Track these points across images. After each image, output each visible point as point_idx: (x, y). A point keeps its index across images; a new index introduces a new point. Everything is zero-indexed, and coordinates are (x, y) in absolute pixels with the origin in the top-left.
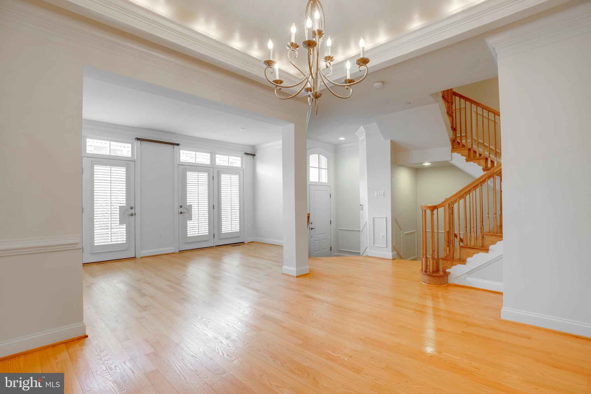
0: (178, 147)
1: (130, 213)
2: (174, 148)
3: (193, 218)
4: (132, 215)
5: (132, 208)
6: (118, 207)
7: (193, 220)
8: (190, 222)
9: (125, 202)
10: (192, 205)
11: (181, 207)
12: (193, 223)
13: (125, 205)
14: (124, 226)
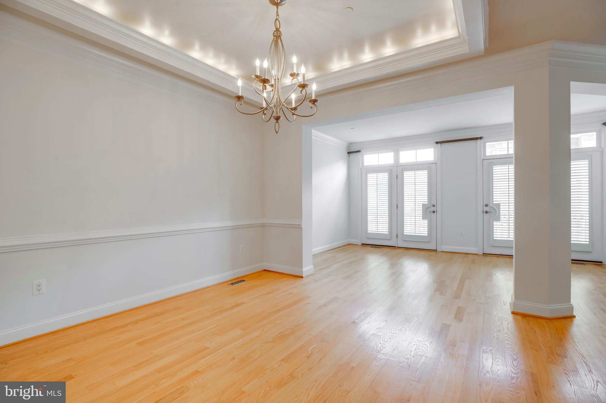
0: (482, 141)
1: (432, 211)
2: (477, 143)
3: (501, 219)
4: (434, 212)
5: (434, 206)
6: (421, 205)
7: (501, 222)
8: (496, 223)
9: (427, 200)
10: (500, 203)
11: (487, 205)
12: (501, 224)
13: (427, 203)
14: (426, 222)
